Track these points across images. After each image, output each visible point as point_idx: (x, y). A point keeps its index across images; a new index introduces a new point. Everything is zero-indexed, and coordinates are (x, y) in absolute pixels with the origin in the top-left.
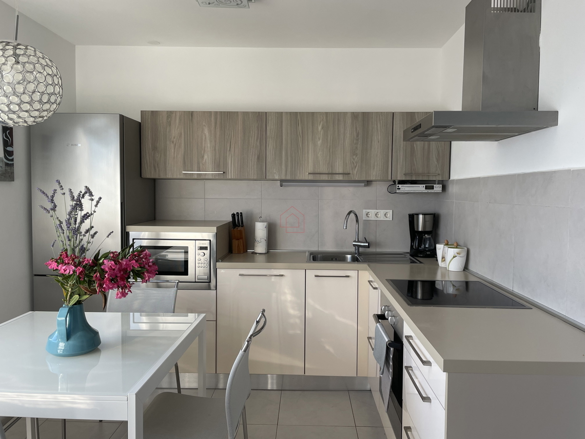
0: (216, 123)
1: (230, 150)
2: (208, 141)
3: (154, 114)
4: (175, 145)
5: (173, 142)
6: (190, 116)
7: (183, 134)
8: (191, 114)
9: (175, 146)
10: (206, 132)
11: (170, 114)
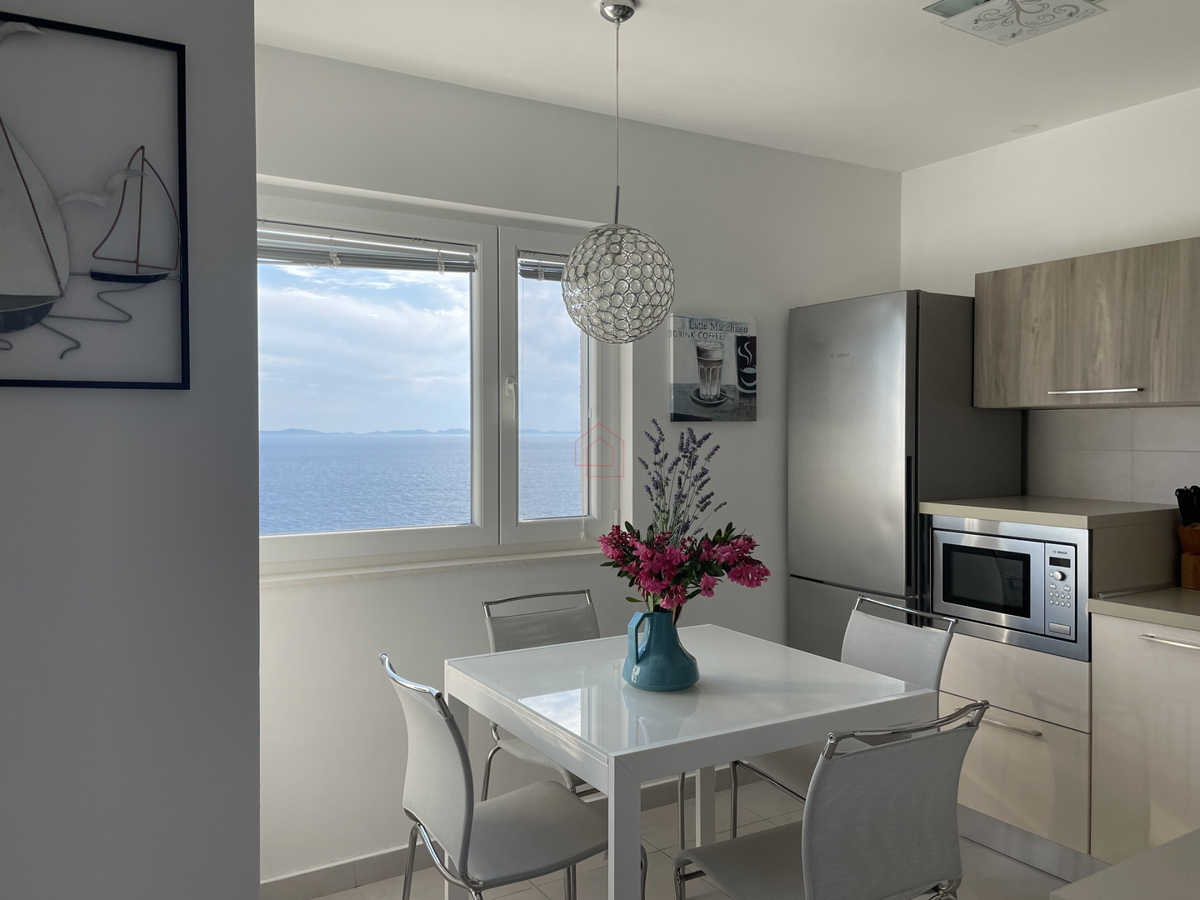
0: (1125, 276)
1: (1157, 336)
2: (1107, 319)
3: (999, 275)
4: (1038, 335)
5: (1033, 330)
6: (1068, 269)
7: (1053, 310)
8: (1070, 265)
9: (1037, 339)
10: (1103, 299)
11: (1028, 271)
